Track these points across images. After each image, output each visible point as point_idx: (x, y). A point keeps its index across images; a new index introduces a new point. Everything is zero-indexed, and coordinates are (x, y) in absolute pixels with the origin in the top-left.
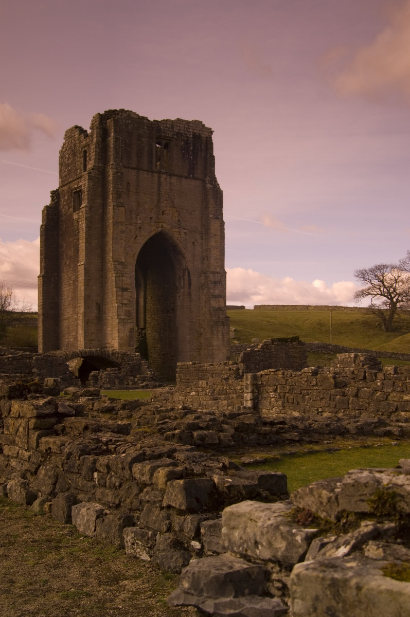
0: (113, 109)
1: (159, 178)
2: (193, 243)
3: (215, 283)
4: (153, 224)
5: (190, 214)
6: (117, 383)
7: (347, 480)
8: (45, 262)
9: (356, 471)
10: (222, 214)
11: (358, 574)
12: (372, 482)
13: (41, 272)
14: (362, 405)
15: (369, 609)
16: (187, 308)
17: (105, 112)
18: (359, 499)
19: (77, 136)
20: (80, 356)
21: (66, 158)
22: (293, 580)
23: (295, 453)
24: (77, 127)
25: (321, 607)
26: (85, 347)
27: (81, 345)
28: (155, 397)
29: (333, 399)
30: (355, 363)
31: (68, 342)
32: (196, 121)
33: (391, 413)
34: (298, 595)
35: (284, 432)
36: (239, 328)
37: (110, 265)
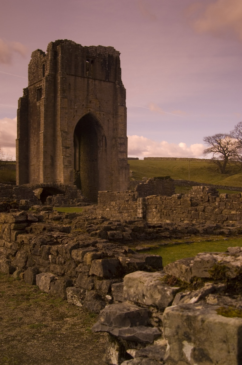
0: (60, 39)
1: (88, 81)
2: (108, 120)
3: (121, 144)
4: (84, 109)
5: (106, 103)
6: (63, 203)
7: (197, 259)
8: (20, 131)
9: (202, 253)
10: (126, 103)
11: (203, 313)
12: (211, 260)
13: (18, 137)
14: (207, 217)
15: (209, 333)
16: (104, 159)
17: (56, 41)
18: (203, 270)
19: (39, 56)
20: (41, 187)
21: (32, 69)
22: (164, 316)
23: (167, 244)
24: (39, 50)
25: (181, 332)
26: (44, 182)
27: (41, 180)
28: (85, 211)
29: (190, 212)
30: (203, 192)
31: (34, 179)
32: (110, 47)
33: (224, 221)
34: (167, 325)
35: (161, 232)
36: (135, 171)
37: (59, 133)
